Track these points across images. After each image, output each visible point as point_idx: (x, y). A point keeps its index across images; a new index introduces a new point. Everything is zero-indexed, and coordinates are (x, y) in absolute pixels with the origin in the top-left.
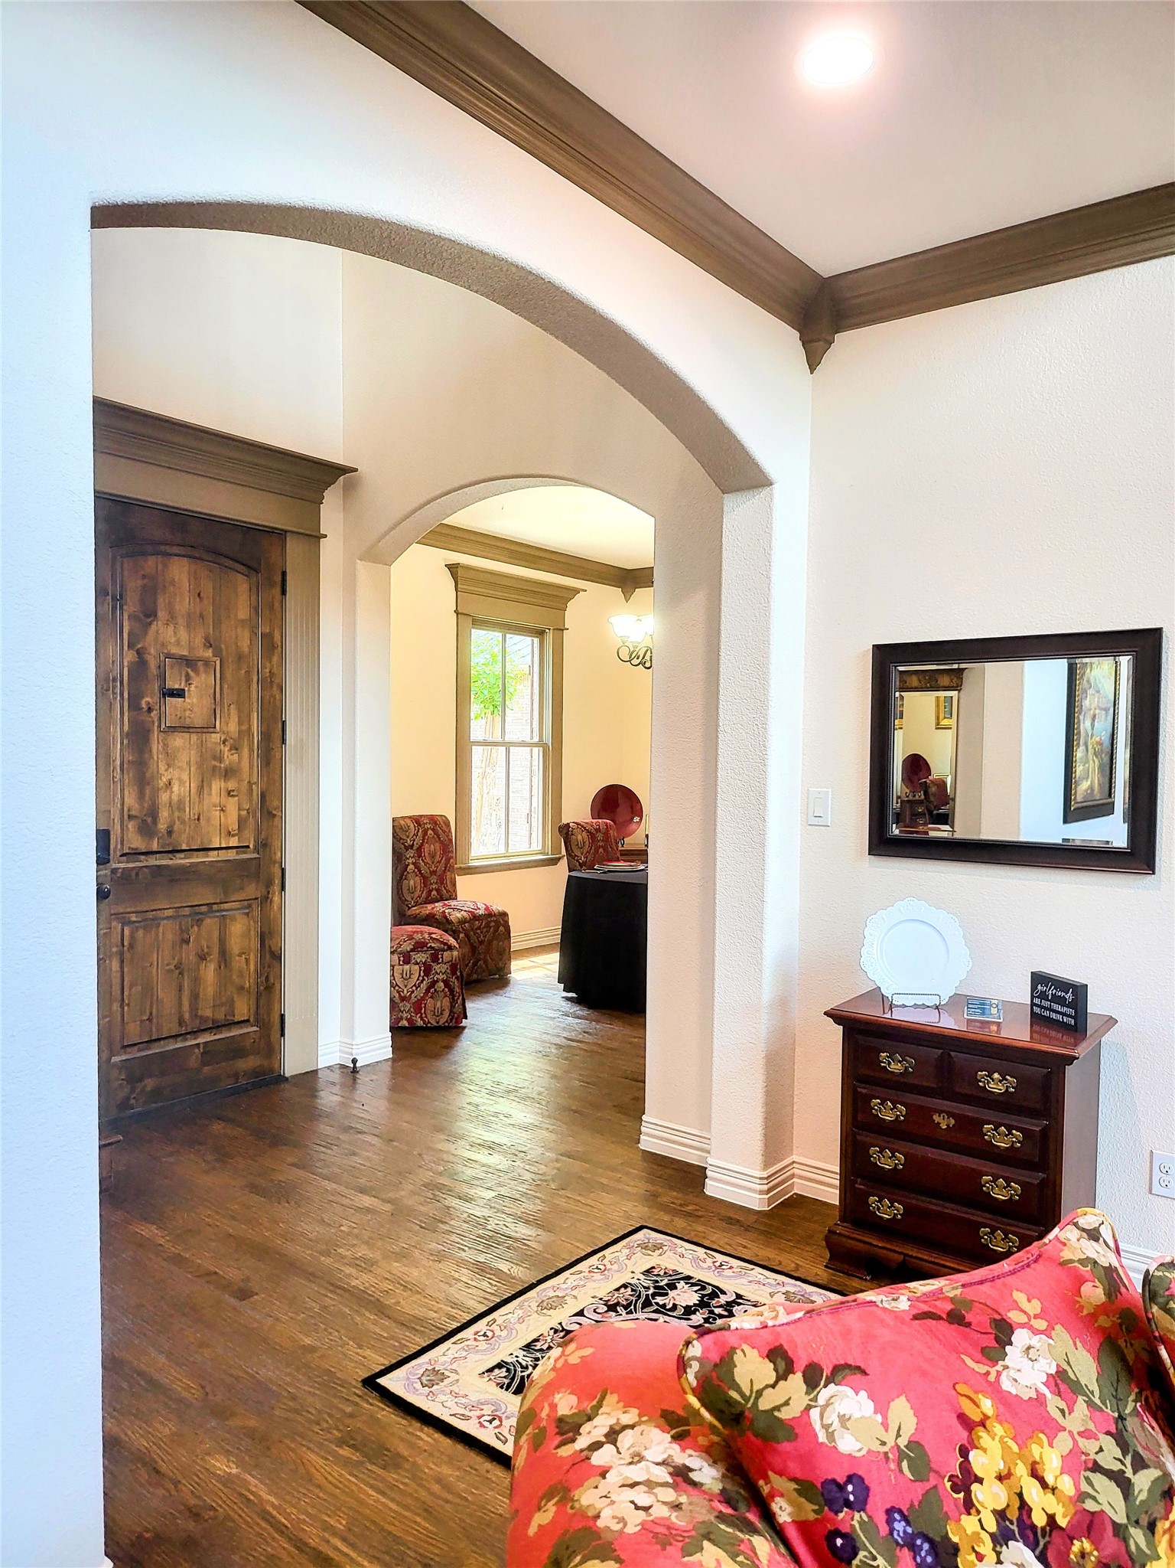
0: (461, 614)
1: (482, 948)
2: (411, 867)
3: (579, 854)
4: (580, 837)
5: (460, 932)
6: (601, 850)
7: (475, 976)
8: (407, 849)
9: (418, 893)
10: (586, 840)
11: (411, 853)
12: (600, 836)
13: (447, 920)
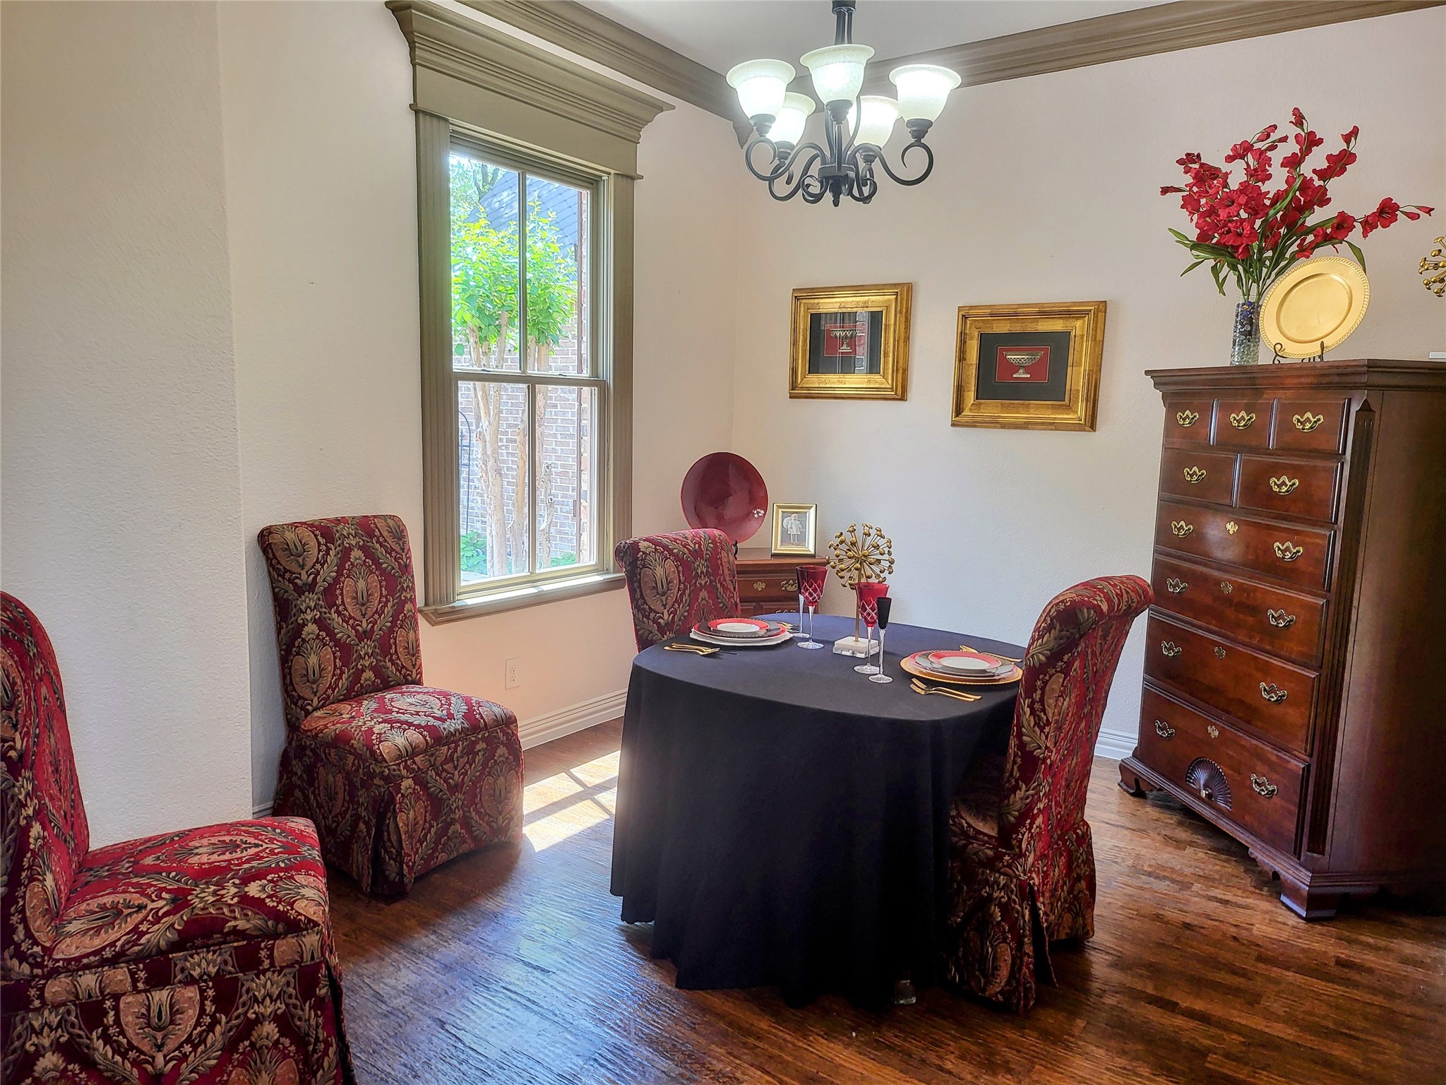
0: (425, 113)
1: (457, 800)
2: (311, 628)
3: (659, 608)
4: (659, 572)
5: (402, 778)
6: (704, 594)
7: (443, 857)
8: (300, 591)
9: (328, 679)
10: (674, 577)
11: (309, 600)
12: (700, 565)
13: (373, 753)
